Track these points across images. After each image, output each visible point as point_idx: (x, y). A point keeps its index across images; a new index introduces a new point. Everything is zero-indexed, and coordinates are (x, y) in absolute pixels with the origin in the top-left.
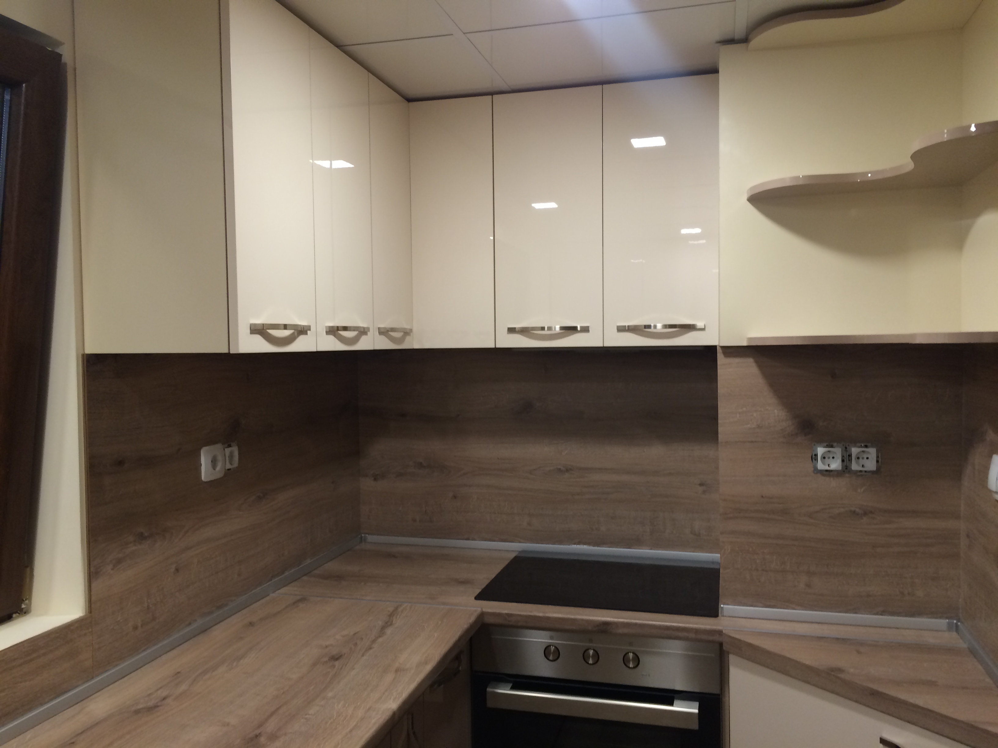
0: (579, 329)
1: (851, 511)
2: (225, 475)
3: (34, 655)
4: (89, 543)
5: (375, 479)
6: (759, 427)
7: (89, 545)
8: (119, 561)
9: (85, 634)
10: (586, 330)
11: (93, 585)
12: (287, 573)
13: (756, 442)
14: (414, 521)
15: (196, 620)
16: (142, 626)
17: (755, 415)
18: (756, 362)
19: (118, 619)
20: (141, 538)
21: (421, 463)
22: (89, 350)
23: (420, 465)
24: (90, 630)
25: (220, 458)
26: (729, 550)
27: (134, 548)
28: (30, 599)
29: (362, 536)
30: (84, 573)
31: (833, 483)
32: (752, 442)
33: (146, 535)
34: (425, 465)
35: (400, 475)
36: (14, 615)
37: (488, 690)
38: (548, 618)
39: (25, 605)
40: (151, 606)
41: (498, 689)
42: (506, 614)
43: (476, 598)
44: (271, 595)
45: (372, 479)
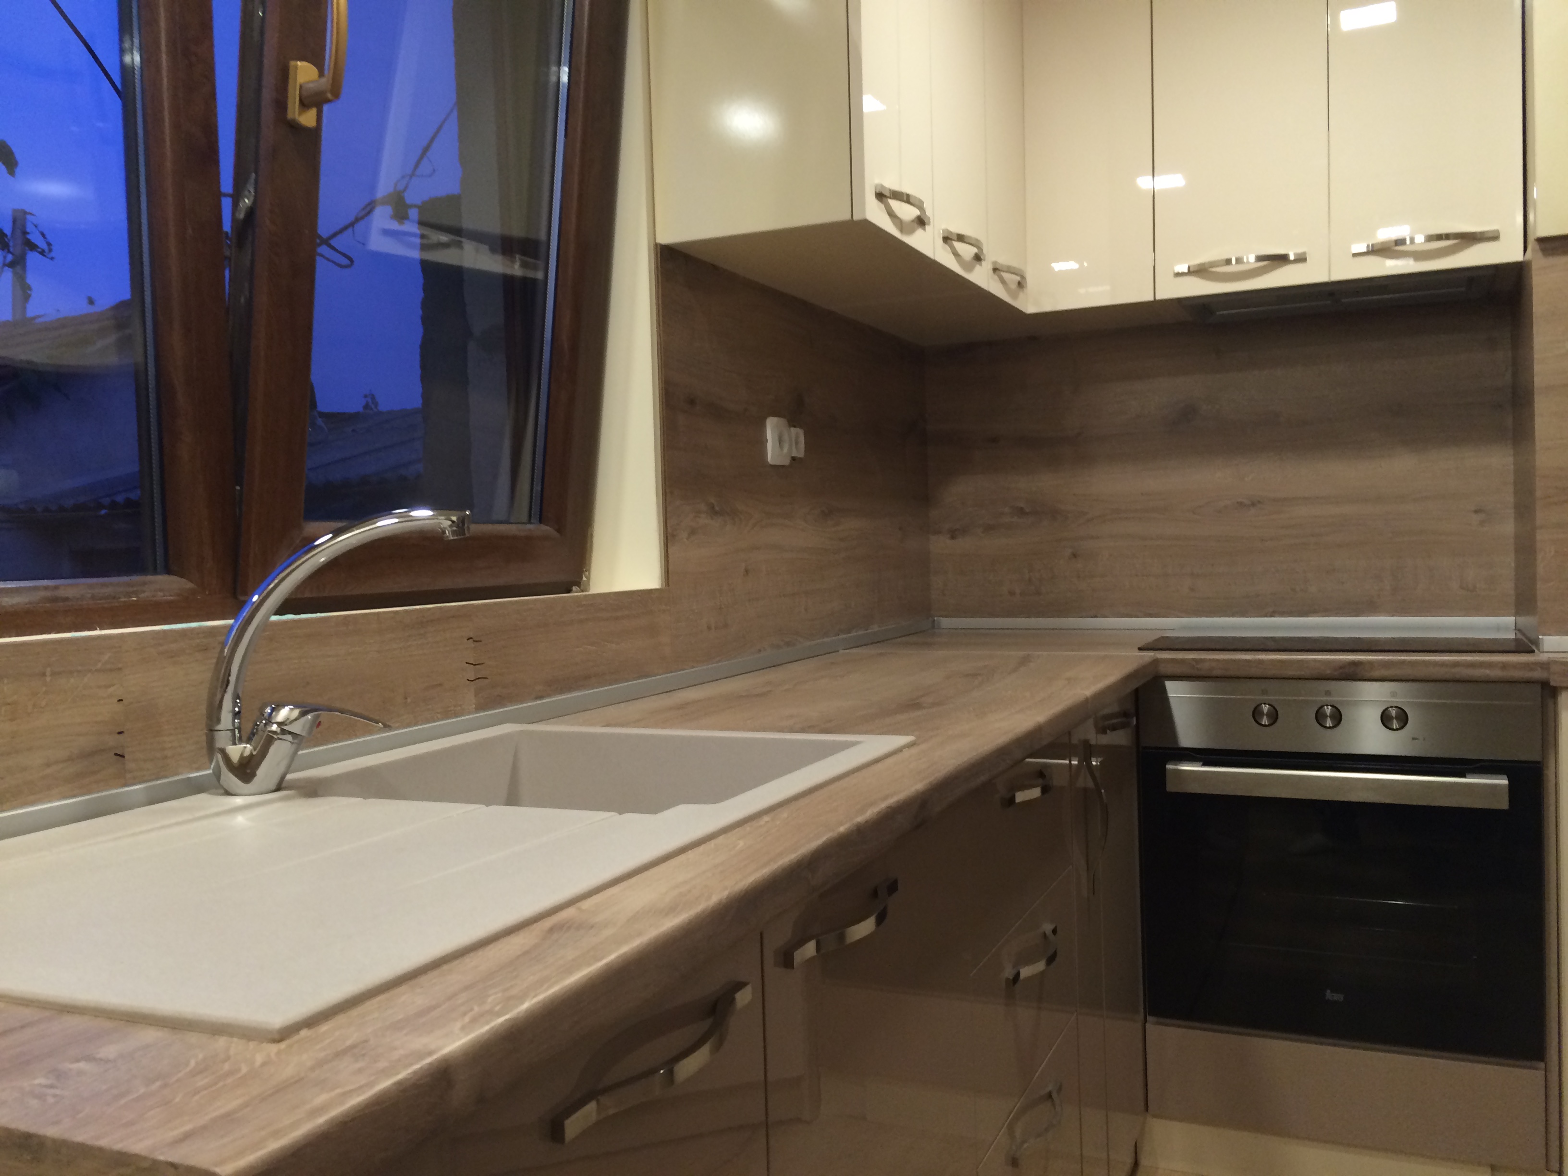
0: (1292, 258)
2: (791, 466)
4: (665, 494)
5: (953, 537)
8: (693, 532)
10: (1301, 259)
11: (670, 551)
14: (1012, 593)
15: (764, 650)
19: (694, 608)
20: (714, 512)
21: (1022, 509)
23: (1021, 512)
24: (669, 608)
25: (786, 437)
27: (706, 521)
28: (589, 570)
30: (660, 535)
33: (717, 509)
34: (1027, 510)
35: (989, 528)
36: (574, 588)
37: (1169, 767)
38: (1261, 662)
39: (586, 577)
40: (723, 606)
41: (1183, 766)
42: (1193, 659)
43: (1140, 649)
44: (841, 652)
45: (949, 536)
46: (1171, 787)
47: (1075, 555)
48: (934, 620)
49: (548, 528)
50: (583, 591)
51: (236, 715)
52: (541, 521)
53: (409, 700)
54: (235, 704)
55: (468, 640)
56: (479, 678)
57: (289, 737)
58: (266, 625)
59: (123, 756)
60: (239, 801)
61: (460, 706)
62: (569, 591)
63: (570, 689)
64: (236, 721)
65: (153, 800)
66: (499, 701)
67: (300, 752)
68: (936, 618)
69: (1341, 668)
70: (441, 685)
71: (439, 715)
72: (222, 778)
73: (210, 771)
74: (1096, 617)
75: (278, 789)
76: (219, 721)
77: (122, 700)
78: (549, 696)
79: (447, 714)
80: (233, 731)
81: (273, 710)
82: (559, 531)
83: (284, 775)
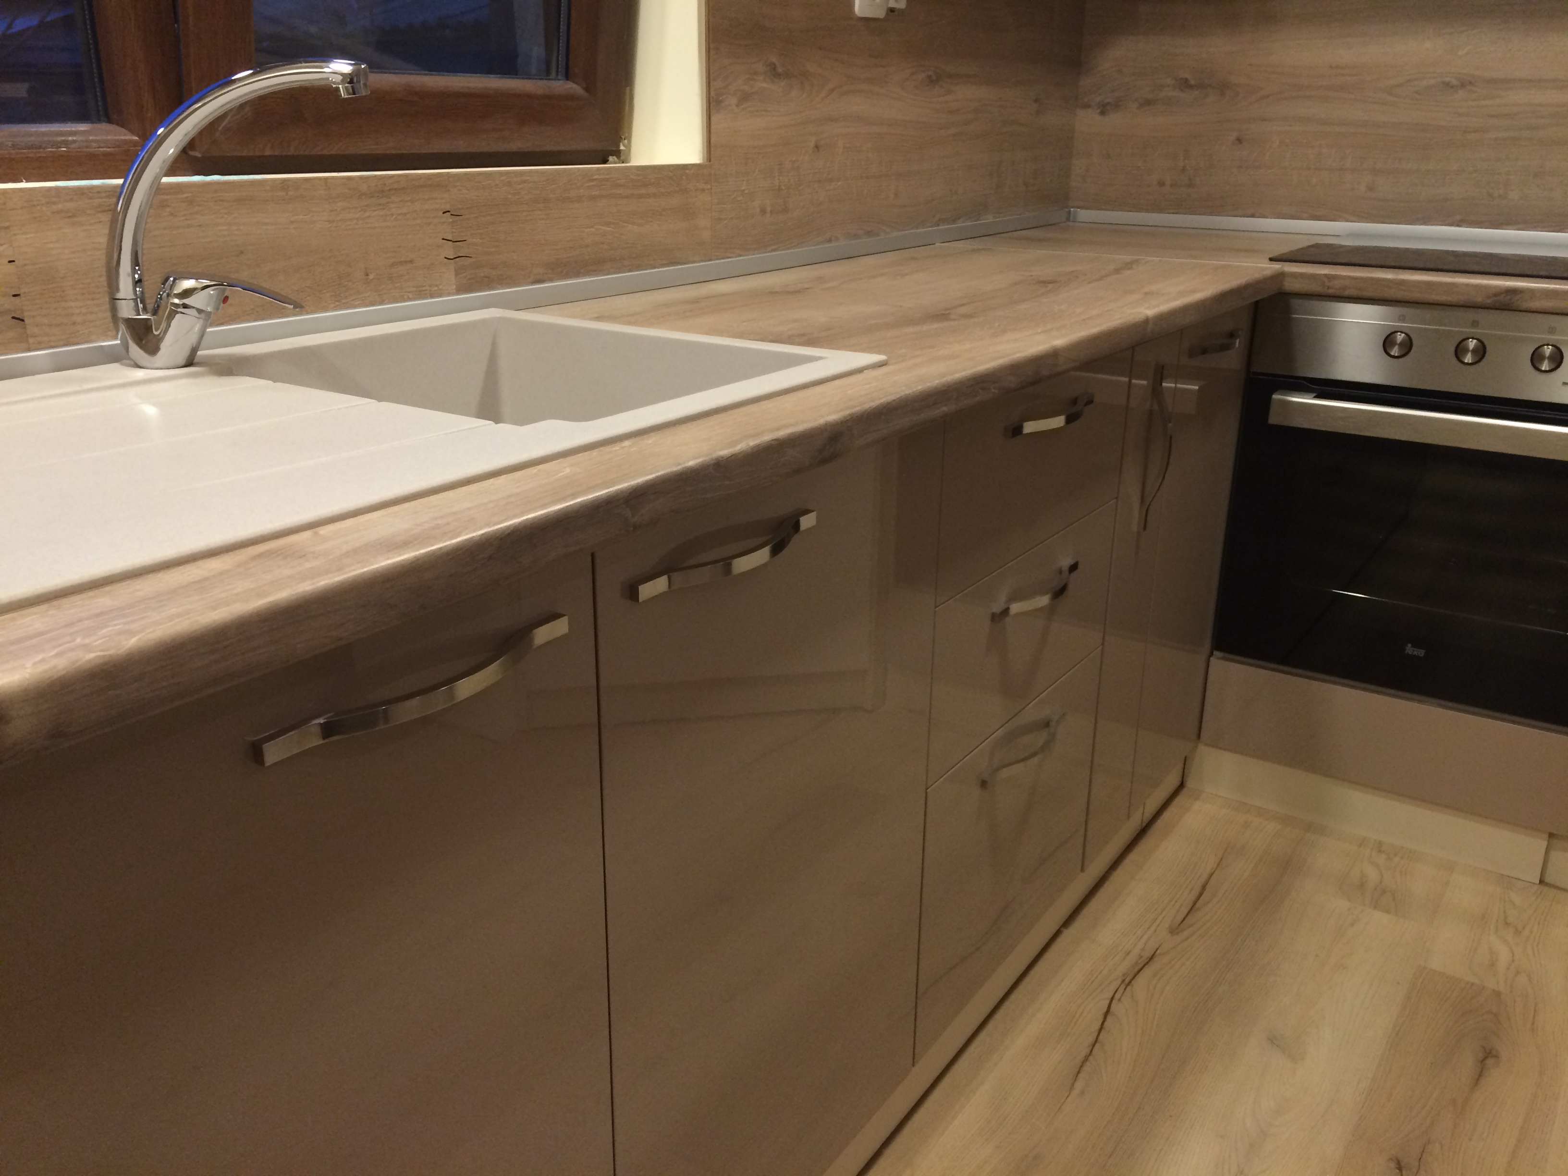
2: (885, 20)
3: (643, 191)
4: (708, 50)
5: (1103, 113)
7: (709, 54)
8: (745, 98)
9: (703, 190)
11: (713, 119)
14: (1161, 184)
16: (771, 212)
19: (743, 188)
20: (774, 73)
21: (1186, 80)
23: (1185, 84)
24: (709, 187)
27: (765, 85)
28: (629, 138)
30: (702, 100)
33: (780, 70)
34: (1193, 82)
35: (1145, 104)
36: (611, 158)
37: (1276, 396)
38: (1403, 282)
39: (624, 145)
40: (783, 188)
41: (1294, 397)
42: (1326, 275)
43: (1271, 259)
44: (938, 244)
45: (1099, 111)
46: (1274, 419)
48: (1069, 212)
49: (575, 86)
50: (623, 162)
51: (138, 283)
52: (568, 77)
53: (371, 277)
54: (134, 271)
55: (444, 213)
56: (459, 257)
57: (193, 312)
58: (157, 189)
59: (23, 320)
60: (140, 374)
61: (437, 286)
62: (605, 161)
63: (577, 275)
64: (138, 289)
65: (60, 367)
66: (487, 283)
67: (208, 330)
68: (1072, 209)
69: (1495, 295)
70: (411, 262)
71: (411, 295)
72: (130, 349)
73: (119, 342)
74: (1253, 216)
75: (189, 363)
76: (118, 290)
77: (10, 262)
78: (551, 280)
79: (420, 294)
80: (135, 300)
81: (175, 280)
82: (587, 89)
83: (194, 350)
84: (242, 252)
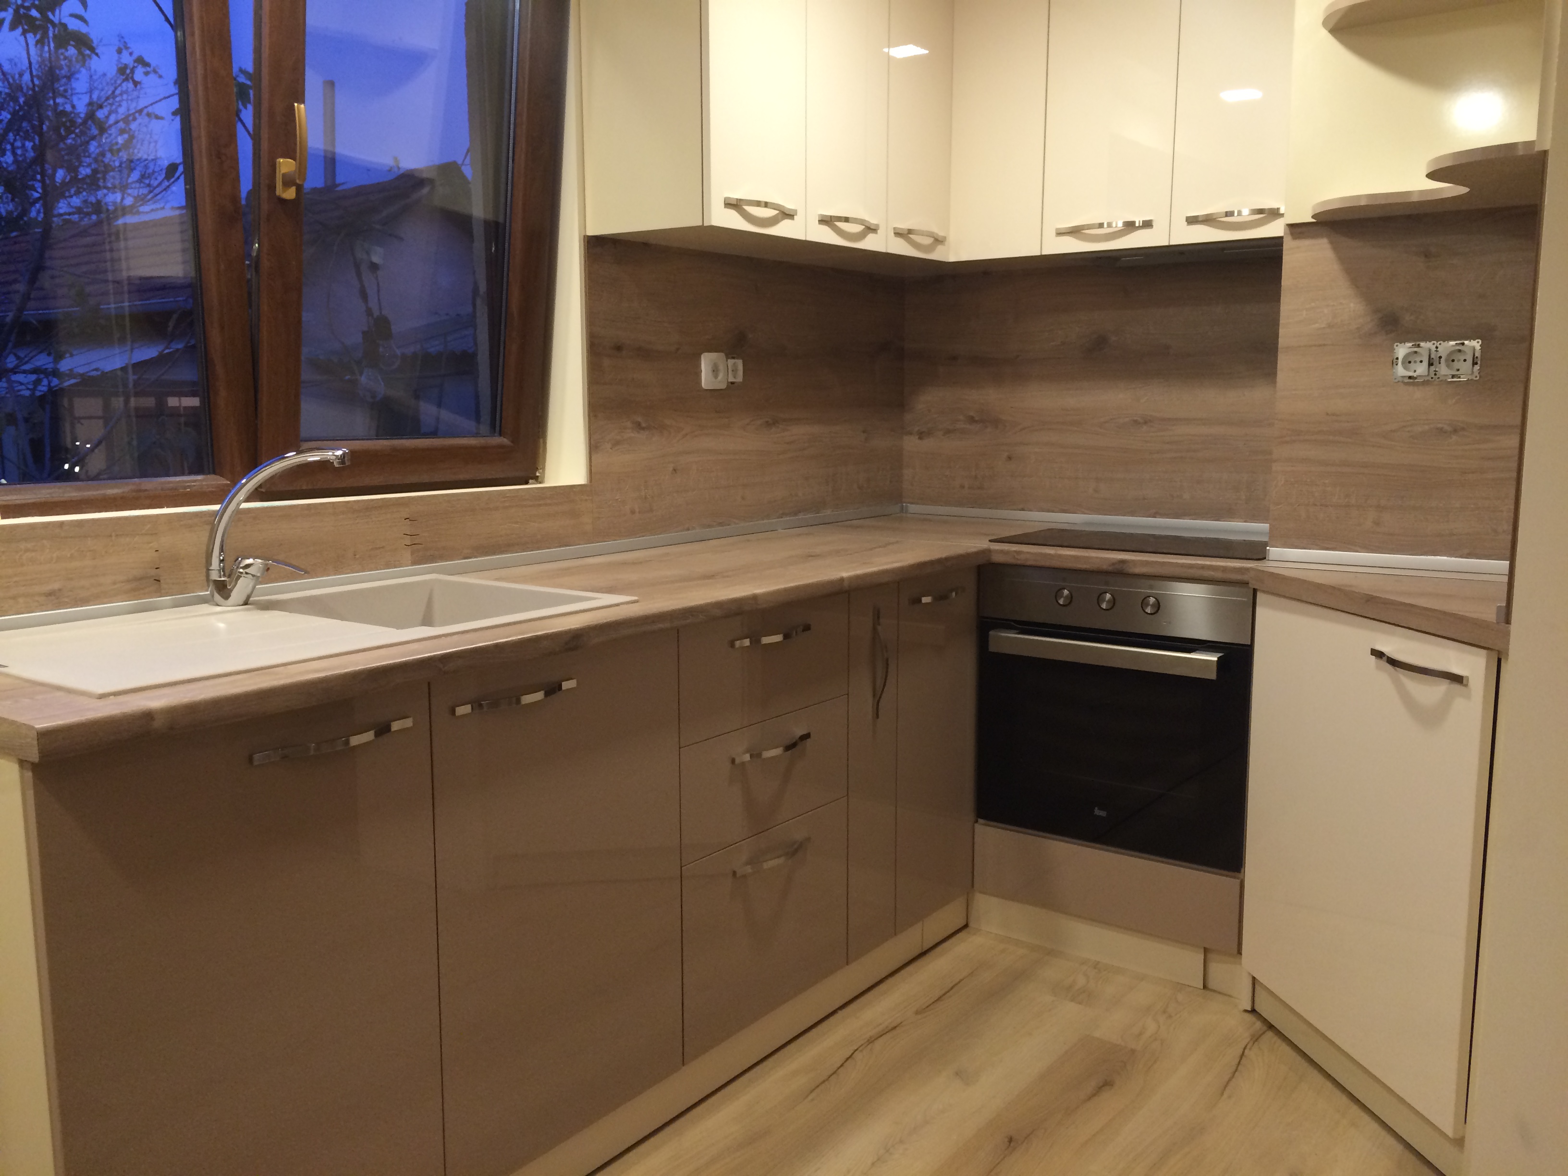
0: (1137, 225)
1: (1437, 429)
2: (728, 388)
3: (542, 502)
4: (589, 417)
5: (920, 438)
6: (1330, 326)
7: (590, 419)
8: (617, 443)
9: (586, 500)
10: (1148, 224)
12: (801, 516)
13: (1324, 345)
14: (962, 487)
15: (694, 528)
16: (639, 512)
17: (1326, 311)
18: (1331, 243)
19: (617, 498)
20: (639, 427)
21: (972, 417)
22: (591, 232)
23: (972, 420)
24: (591, 498)
25: (722, 367)
26: (1283, 482)
27: (633, 435)
28: (544, 469)
29: (903, 505)
30: (586, 447)
31: (1418, 393)
32: (1320, 345)
33: (644, 425)
34: (977, 419)
35: (948, 432)
36: (530, 481)
37: (992, 633)
38: (1060, 556)
39: (539, 473)
40: (648, 497)
41: (1002, 633)
42: (1015, 551)
43: (990, 541)
44: (780, 531)
45: (917, 437)
46: (991, 648)
47: (1010, 458)
49: (505, 440)
50: (540, 483)
51: (222, 561)
52: (500, 435)
53: (357, 556)
54: (220, 555)
55: (405, 519)
56: (415, 544)
57: (250, 576)
58: (238, 512)
59: (160, 581)
60: (218, 609)
61: (399, 561)
62: (527, 483)
63: (494, 554)
64: (221, 565)
65: (177, 605)
66: (432, 559)
67: (257, 587)
69: (1113, 564)
70: (383, 547)
71: (382, 567)
72: (215, 596)
73: (209, 593)
75: (246, 603)
76: (211, 565)
77: (158, 551)
78: (476, 557)
79: (388, 566)
80: (219, 571)
81: (242, 559)
82: (512, 442)
83: (249, 597)
84: (281, 544)
